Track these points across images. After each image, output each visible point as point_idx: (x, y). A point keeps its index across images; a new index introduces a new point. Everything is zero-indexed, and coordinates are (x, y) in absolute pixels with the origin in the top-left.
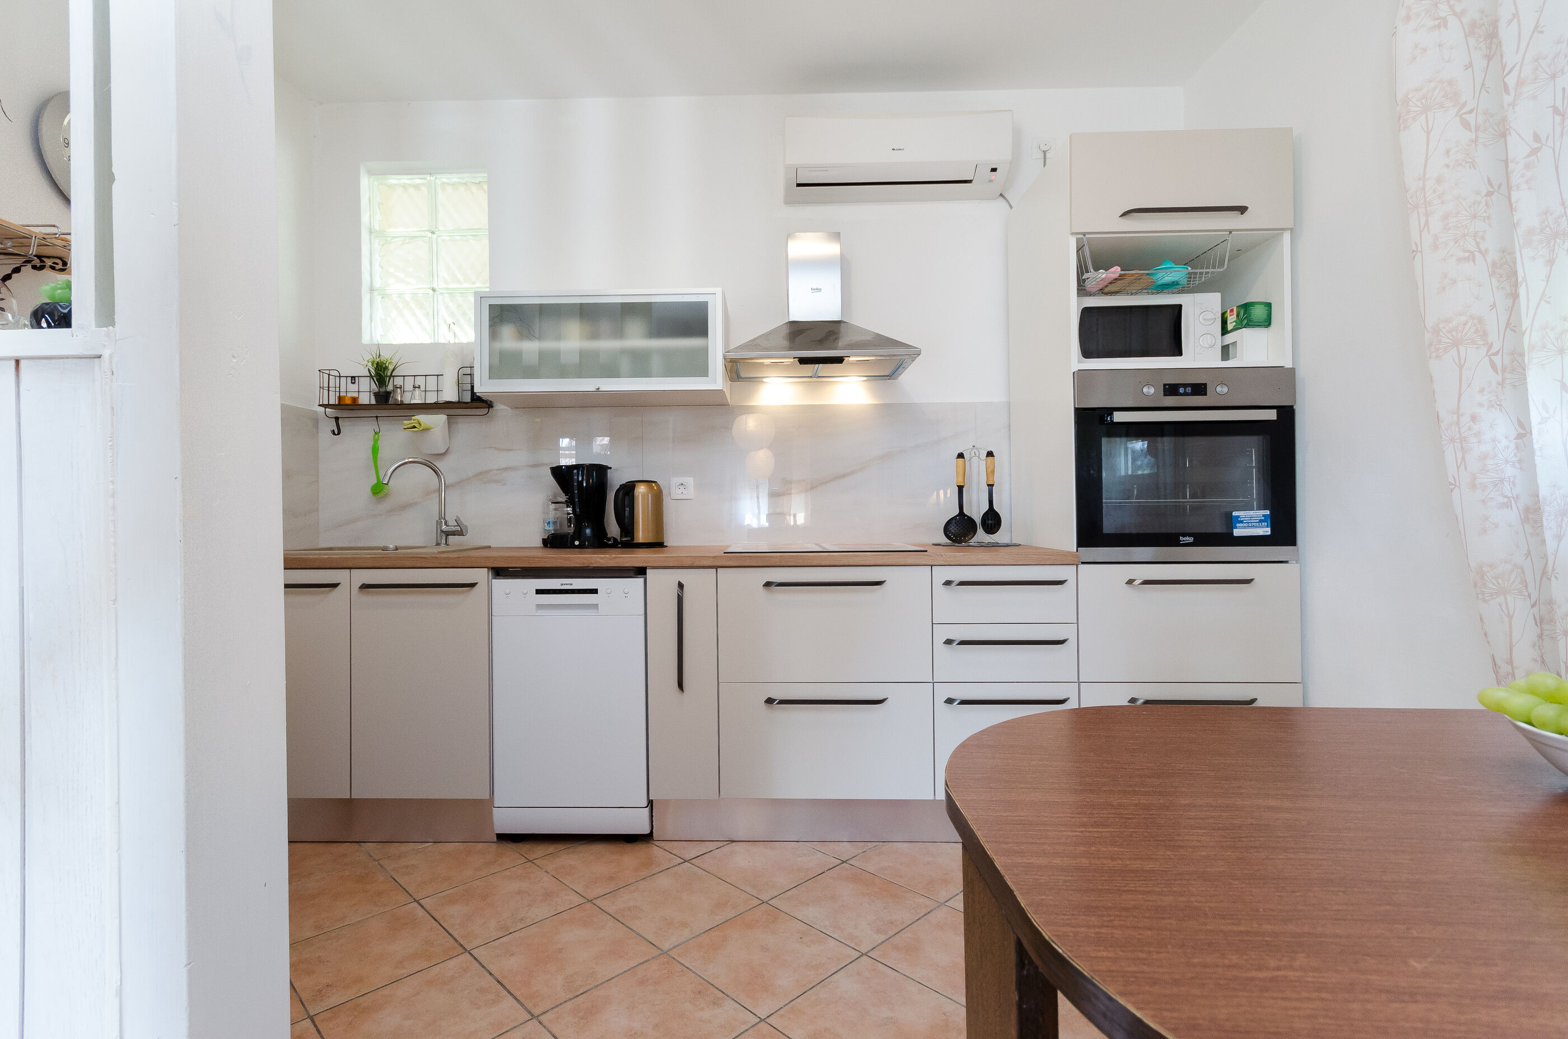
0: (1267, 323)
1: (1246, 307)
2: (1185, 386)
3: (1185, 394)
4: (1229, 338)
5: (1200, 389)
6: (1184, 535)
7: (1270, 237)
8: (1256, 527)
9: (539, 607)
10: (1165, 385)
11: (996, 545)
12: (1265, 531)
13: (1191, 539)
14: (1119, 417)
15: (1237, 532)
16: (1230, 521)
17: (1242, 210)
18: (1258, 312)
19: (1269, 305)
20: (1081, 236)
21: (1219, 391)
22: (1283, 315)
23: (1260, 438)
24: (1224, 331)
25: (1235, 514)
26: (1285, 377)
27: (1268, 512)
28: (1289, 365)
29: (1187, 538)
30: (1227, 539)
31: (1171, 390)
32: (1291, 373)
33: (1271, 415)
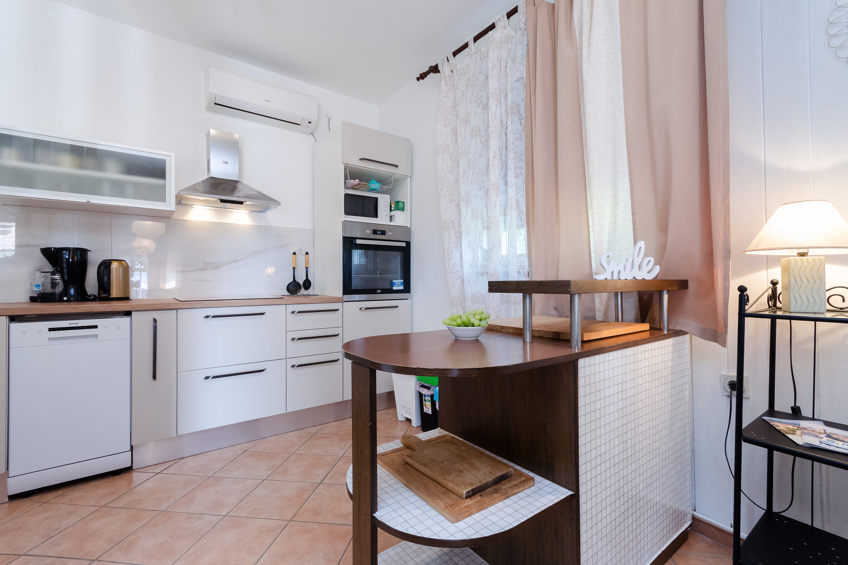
0: (403, 209)
1: (397, 202)
2: (379, 231)
3: (379, 234)
4: (393, 213)
5: (383, 233)
6: (378, 289)
7: (404, 178)
8: (399, 286)
9: (51, 339)
10: (373, 230)
11: (309, 295)
12: (402, 288)
13: (380, 291)
14: (359, 242)
15: (394, 288)
16: (392, 284)
17: (397, 166)
18: (401, 205)
19: (404, 203)
20: (346, 165)
21: (389, 234)
22: (407, 207)
23: (401, 252)
24: (391, 210)
25: (394, 281)
26: (407, 230)
27: (403, 281)
28: (409, 227)
29: (379, 291)
30: (391, 291)
31: (375, 232)
32: (410, 228)
33: (404, 244)
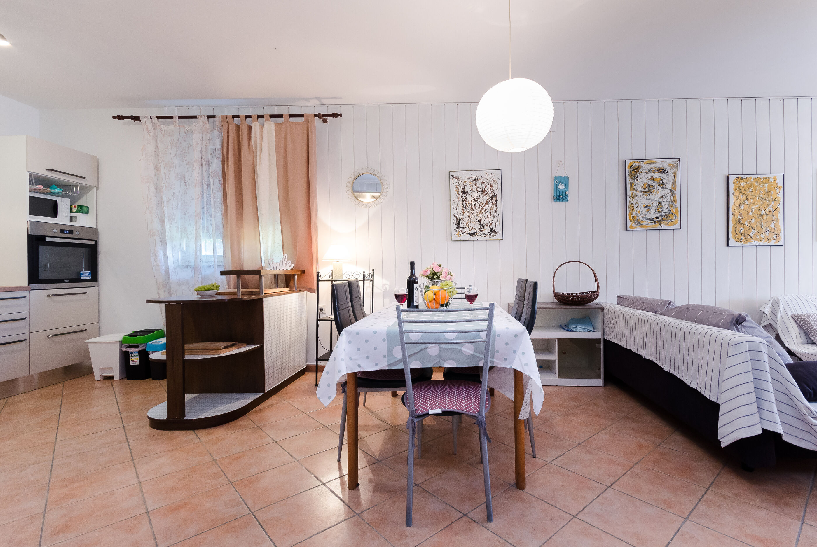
0: (87, 213)
1: (81, 207)
2: (67, 230)
3: (66, 233)
4: (73, 215)
5: (71, 232)
6: (66, 279)
7: (89, 188)
8: (86, 276)
10: (60, 230)
12: (89, 277)
13: (68, 281)
14: (48, 239)
15: (82, 278)
16: (80, 275)
17: (84, 178)
18: (85, 209)
19: (88, 207)
20: (30, 173)
21: (76, 234)
22: (92, 210)
23: (87, 249)
24: (71, 211)
25: (81, 272)
26: (95, 231)
27: (90, 272)
28: (95, 227)
29: (67, 280)
30: (78, 280)
31: (62, 231)
32: (96, 229)
33: (93, 243)
